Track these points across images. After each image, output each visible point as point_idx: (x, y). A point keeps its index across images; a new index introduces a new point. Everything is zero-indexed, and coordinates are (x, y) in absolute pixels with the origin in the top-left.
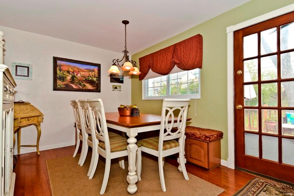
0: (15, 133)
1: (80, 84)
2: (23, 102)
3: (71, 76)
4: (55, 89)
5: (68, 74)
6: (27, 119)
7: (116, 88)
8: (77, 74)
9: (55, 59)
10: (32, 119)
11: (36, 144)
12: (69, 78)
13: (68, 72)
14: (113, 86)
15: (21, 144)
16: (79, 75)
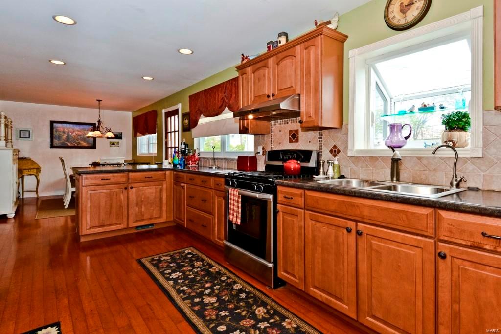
0: (19, 178)
1: (75, 142)
2: (26, 158)
3: (66, 135)
4: (52, 146)
5: (64, 134)
6: (28, 170)
7: (113, 144)
8: (72, 134)
9: (52, 123)
10: (32, 170)
11: (35, 190)
12: (65, 137)
13: (64, 132)
14: (110, 142)
15: (25, 190)
16: (74, 134)
